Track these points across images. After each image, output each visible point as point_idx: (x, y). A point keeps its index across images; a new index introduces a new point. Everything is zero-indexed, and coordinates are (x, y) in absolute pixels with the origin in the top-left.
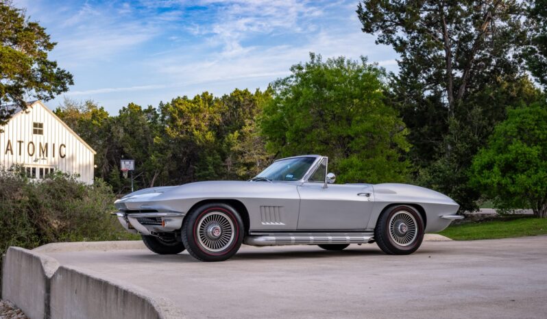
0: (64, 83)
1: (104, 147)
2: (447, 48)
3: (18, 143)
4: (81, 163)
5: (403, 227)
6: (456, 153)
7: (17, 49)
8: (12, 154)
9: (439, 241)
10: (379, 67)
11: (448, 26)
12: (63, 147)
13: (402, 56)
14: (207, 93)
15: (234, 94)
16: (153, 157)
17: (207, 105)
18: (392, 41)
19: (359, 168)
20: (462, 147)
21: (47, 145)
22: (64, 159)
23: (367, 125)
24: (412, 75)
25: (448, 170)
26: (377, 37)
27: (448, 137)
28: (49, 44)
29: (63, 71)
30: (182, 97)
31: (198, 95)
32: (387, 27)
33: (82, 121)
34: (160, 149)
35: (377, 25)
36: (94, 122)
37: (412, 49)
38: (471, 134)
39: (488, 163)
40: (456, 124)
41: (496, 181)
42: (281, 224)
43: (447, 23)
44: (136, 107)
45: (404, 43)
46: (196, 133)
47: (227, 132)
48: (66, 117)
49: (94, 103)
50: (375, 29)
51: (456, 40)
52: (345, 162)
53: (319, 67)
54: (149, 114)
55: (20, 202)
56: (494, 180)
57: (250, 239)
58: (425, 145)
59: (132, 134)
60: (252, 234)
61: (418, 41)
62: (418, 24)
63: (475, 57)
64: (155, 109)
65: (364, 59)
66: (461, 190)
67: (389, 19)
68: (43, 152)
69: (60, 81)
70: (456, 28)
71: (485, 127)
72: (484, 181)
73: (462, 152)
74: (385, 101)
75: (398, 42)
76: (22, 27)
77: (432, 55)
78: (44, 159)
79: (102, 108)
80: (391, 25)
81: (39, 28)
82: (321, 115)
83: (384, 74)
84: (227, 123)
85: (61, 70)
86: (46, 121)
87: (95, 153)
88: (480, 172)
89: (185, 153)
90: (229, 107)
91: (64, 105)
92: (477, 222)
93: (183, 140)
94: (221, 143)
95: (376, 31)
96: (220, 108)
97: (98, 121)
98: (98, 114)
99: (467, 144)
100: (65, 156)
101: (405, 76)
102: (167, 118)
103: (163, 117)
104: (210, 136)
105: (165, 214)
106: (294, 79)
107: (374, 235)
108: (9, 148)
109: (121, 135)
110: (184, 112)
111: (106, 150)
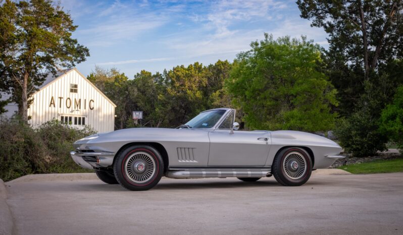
0: (83, 55)
1: (123, 102)
2: (364, 30)
3: (59, 99)
4: (105, 113)
5: (295, 164)
6: (369, 107)
7: (50, 30)
8: (54, 106)
9: (340, 174)
10: (314, 44)
11: (365, 14)
12: (92, 102)
13: (330, 36)
14: (198, 63)
15: (217, 64)
16: (157, 110)
17: (197, 72)
18: (322, 25)
19: (298, 118)
20: (374, 103)
21: (80, 100)
22: (92, 111)
23: (305, 86)
24: (338, 49)
25: (364, 120)
26: (312, 21)
27: (364, 95)
28: (72, 27)
29: (82, 46)
30: (180, 66)
31: (191, 65)
32: (320, 14)
33: (107, 83)
34: (163, 103)
35: (312, 12)
36: (116, 84)
37: (339, 31)
38: (381, 94)
39: (392, 115)
40: (370, 86)
41: (398, 128)
42: (195, 161)
43: (365, 11)
44: (147, 73)
45: (332, 26)
46: (189, 92)
47: (211, 91)
48: (97, 80)
49: (117, 70)
50: (311, 15)
51: (370, 23)
52: (289, 113)
53: (271, 43)
54: (157, 78)
55: (16, 143)
56: (396, 128)
57: (170, 174)
58: (348, 101)
59: (143, 92)
60: (170, 169)
61: (343, 24)
62: (342, 12)
63: (385, 36)
64: (161, 75)
65: (304, 38)
66: (374, 135)
67: (320, 8)
68: (77, 106)
69: (80, 53)
70: (371, 15)
71: (391, 88)
72: (389, 129)
73: (374, 107)
74: (317, 69)
75: (327, 25)
76: (53, 15)
77: (352, 35)
78: (77, 110)
79: (123, 74)
80: (322, 13)
81: (65, 15)
82: (272, 79)
83: (318, 48)
84: (212, 85)
85: (81, 45)
86: (80, 83)
87: (116, 106)
88: (386, 122)
89: (181, 107)
90: (213, 73)
91: (95, 72)
92: (386, 159)
93: (179, 97)
94: (207, 99)
95: (311, 17)
96: (207, 74)
97: (119, 83)
98: (119, 78)
99: (378, 101)
100: (93, 108)
101: (333, 50)
102: (170, 81)
103: (167, 80)
104: (199, 94)
105: (100, 154)
106: (253, 53)
107: (272, 170)
108: (52, 102)
109: (136, 94)
110: (180, 77)
111: (125, 104)
